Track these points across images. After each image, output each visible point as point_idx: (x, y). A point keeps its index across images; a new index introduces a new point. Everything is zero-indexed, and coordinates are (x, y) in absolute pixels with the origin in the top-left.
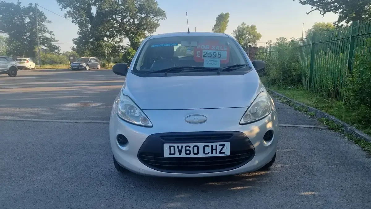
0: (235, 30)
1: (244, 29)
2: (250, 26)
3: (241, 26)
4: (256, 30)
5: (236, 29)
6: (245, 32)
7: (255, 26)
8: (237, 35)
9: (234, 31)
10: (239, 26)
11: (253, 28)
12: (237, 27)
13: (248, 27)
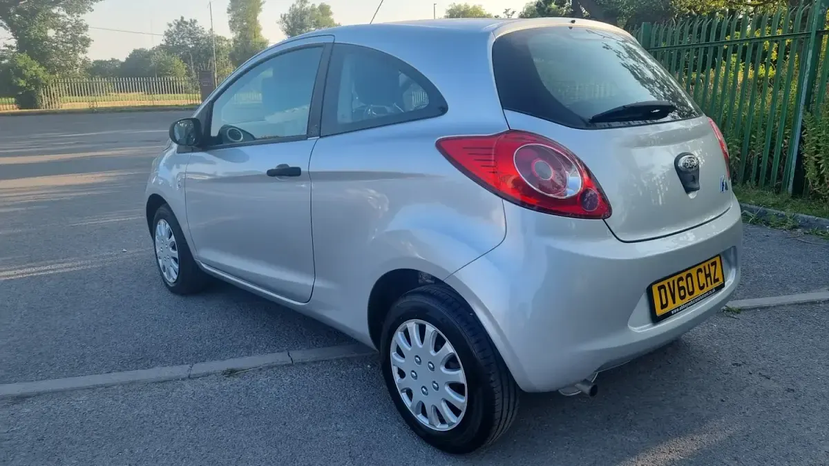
0: (285, 15)
1: (305, 13)
2: (317, 6)
3: (298, 6)
4: (332, 17)
5: (287, 12)
6: (307, 18)
7: (328, 8)
8: (289, 26)
9: (283, 16)
10: (293, 6)
11: (324, 10)
12: (289, 8)
13: (313, 10)
